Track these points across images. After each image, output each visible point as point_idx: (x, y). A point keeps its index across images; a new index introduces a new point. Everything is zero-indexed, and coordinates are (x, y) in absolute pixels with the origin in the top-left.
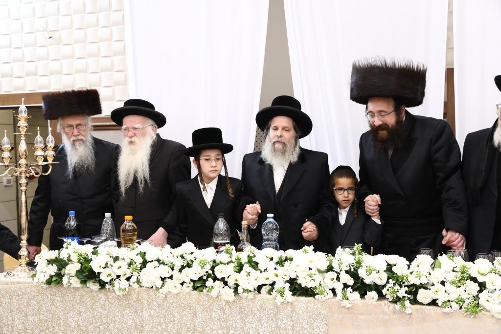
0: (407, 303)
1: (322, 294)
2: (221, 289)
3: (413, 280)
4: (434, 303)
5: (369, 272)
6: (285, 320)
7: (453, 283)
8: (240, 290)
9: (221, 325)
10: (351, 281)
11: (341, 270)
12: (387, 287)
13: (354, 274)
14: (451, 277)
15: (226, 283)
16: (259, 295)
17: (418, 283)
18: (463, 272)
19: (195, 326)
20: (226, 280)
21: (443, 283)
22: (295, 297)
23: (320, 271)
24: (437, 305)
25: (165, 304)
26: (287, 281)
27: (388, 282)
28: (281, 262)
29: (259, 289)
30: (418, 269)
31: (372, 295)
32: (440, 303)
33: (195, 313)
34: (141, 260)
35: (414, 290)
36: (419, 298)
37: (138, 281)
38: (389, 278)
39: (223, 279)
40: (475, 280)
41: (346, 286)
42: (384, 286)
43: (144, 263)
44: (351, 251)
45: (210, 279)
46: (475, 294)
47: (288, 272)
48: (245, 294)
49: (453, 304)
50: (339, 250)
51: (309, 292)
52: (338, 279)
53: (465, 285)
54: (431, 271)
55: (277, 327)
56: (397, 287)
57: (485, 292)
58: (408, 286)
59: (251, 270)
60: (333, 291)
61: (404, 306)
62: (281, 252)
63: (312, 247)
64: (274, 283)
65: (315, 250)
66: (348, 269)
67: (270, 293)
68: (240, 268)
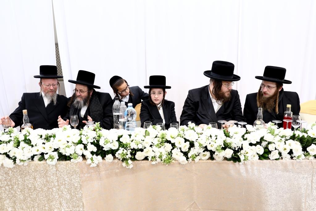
0: (130, 160)
1: (76, 158)
3: (133, 146)
4: (146, 158)
5: (107, 142)
6: (52, 177)
7: (157, 145)
9: (7, 183)
10: (95, 149)
11: (88, 143)
13: (96, 144)
14: (156, 141)
15: (8, 156)
16: (33, 162)
17: (136, 148)
18: (163, 138)
20: (8, 154)
23: (74, 144)
24: (148, 159)
28: (48, 138)
30: (136, 138)
31: (109, 157)
35: (134, 152)
36: (136, 157)
39: (5, 154)
41: (92, 153)
46: (170, 151)
47: (53, 144)
51: (66, 158)
52: (86, 148)
53: (164, 146)
54: (144, 139)
55: (47, 181)
59: (26, 145)
60: (83, 156)
64: (43, 153)
66: (92, 141)
67: (40, 160)
68: (18, 144)
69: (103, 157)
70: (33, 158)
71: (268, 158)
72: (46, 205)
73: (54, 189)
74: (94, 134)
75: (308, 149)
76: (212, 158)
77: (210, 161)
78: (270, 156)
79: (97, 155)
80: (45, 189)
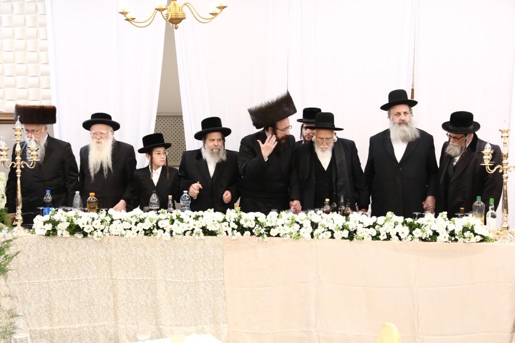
0: (265, 236)
1: (221, 233)
2: (163, 234)
3: (268, 224)
4: (278, 235)
5: (246, 221)
7: (288, 225)
8: (174, 234)
10: (236, 227)
11: (231, 221)
12: (255, 228)
13: (237, 223)
14: (287, 222)
15: (164, 231)
16: (185, 237)
17: (271, 226)
18: (292, 220)
19: (145, 256)
20: (164, 229)
21: (283, 225)
22: (206, 237)
23: (219, 222)
24: (280, 236)
25: (126, 244)
26: (201, 228)
27: (255, 226)
28: (197, 218)
29: (184, 233)
30: (271, 219)
31: (247, 233)
32: (281, 235)
33: (146, 249)
34: (110, 219)
35: (268, 230)
36: (271, 233)
37: (109, 232)
38: (256, 224)
39: (163, 229)
40: (298, 223)
41: (233, 229)
42: (253, 228)
43: (112, 221)
44: (235, 211)
45: (155, 228)
46: (298, 230)
47: (201, 223)
48: (177, 236)
49: (288, 235)
50: (228, 210)
51: (213, 233)
52: (229, 225)
53: (293, 226)
54: (277, 220)
56: (260, 228)
57: (302, 228)
58: (266, 228)
59: (179, 223)
60: (227, 232)
61: (264, 238)
62: (196, 212)
63: (213, 209)
64: (193, 229)
65: (215, 211)
66: (234, 220)
67: (191, 235)
68: (172, 222)
69: (242, 234)
70: (185, 232)
71: (379, 239)
72: (192, 275)
73: (200, 260)
74: (236, 216)
75: (414, 232)
76: (332, 237)
77: (331, 239)
78: (381, 237)
79: (238, 231)
80: (193, 260)
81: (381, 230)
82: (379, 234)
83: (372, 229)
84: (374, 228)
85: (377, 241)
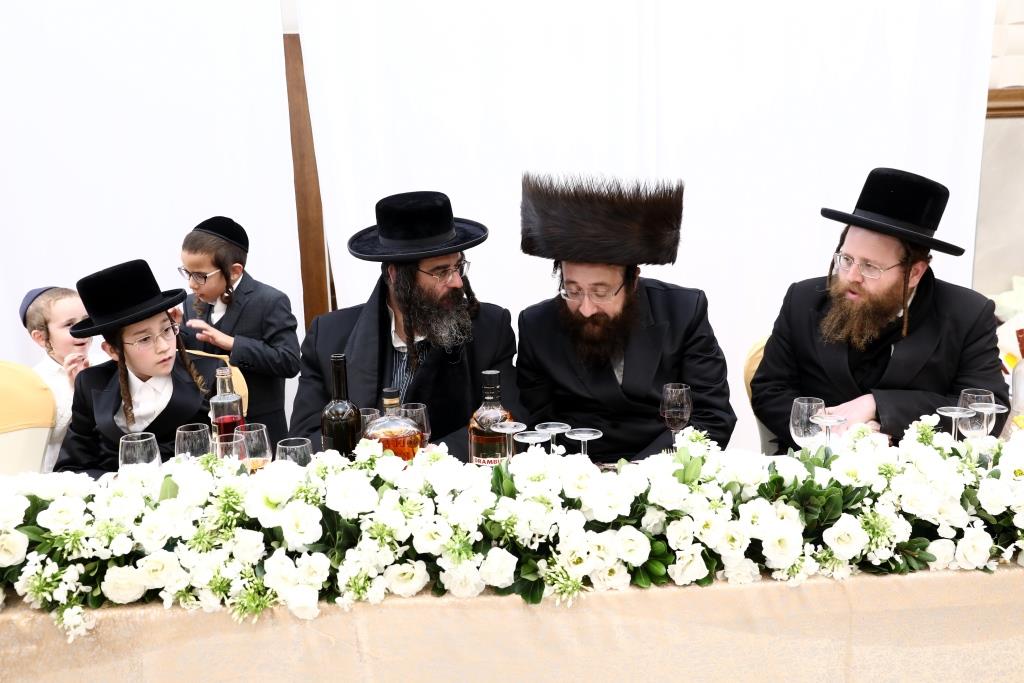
12: (26, 572)
21: (172, 545)
27: (28, 556)
32: (167, 597)
38: (30, 547)
42: (17, 568)
49: (204, 595)
56: (52, 567)
58: (83, 562)
81: (676, 535)
82: (662, 553)
83: (628, 530)
84: (638, 526)
85: (654, 589)
